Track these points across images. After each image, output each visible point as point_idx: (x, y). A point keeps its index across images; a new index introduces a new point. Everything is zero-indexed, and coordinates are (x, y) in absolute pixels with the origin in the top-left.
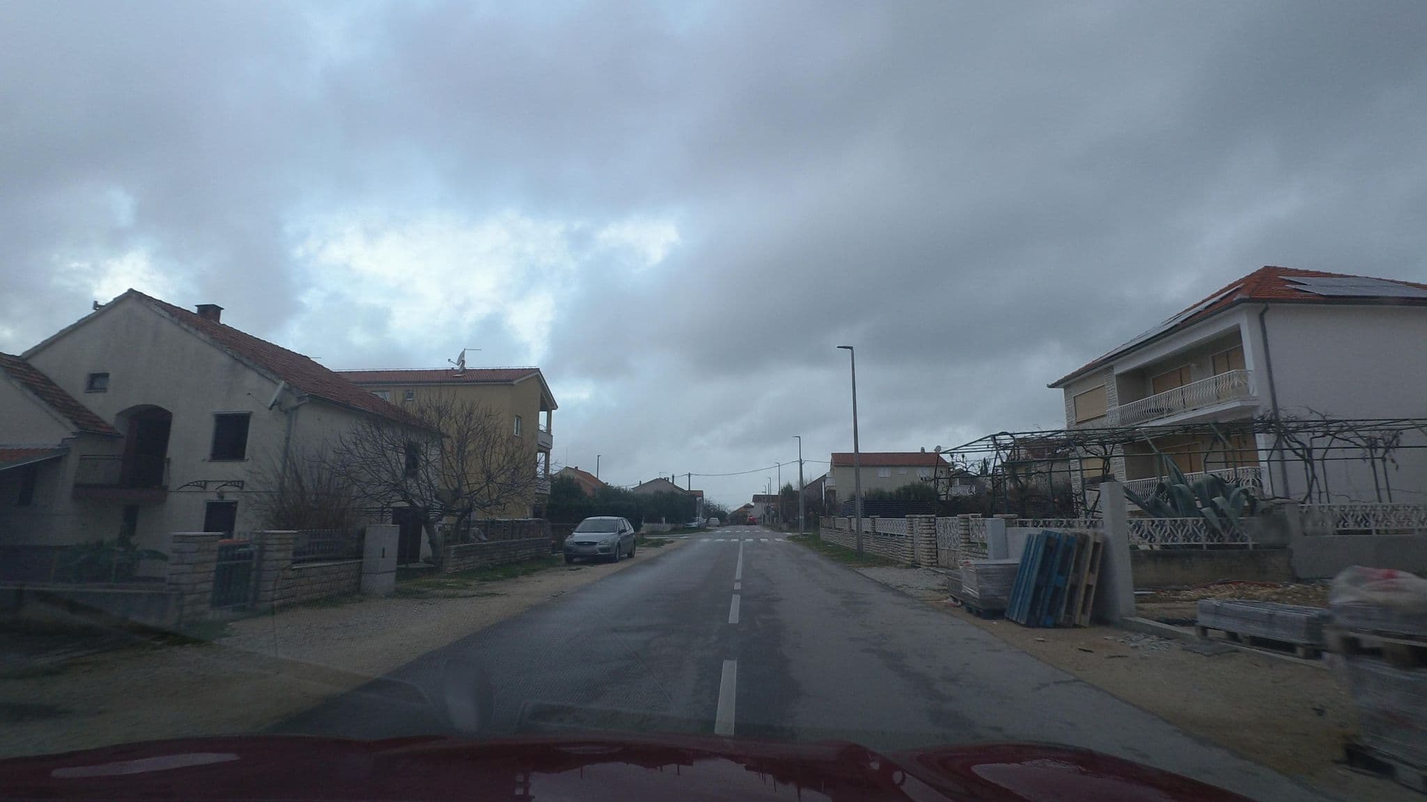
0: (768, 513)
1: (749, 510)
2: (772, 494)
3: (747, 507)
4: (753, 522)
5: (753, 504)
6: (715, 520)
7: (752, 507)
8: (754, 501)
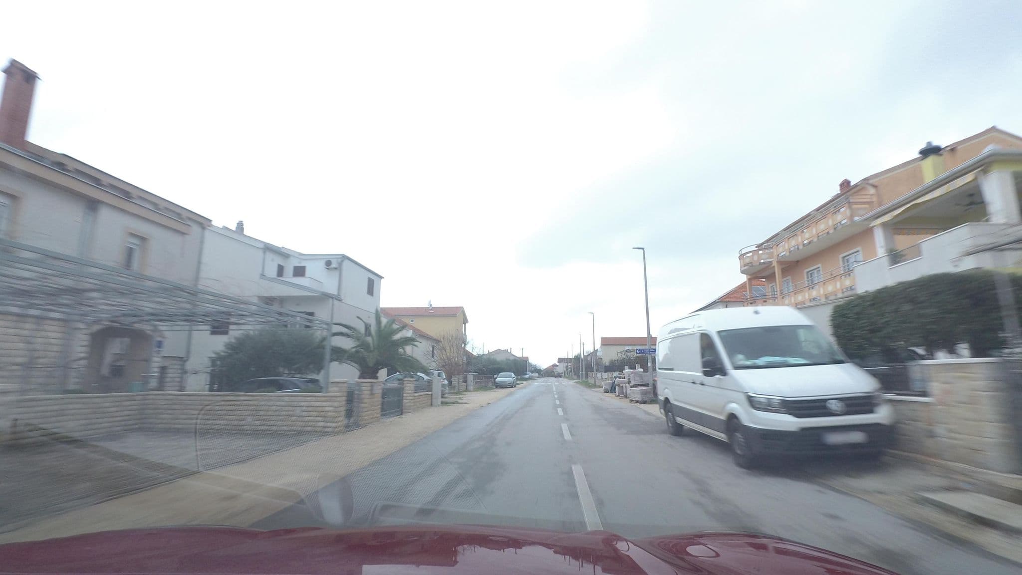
0: (567, 370)
1: (555, 367)
2: (569, 357)
3: (554, 365)
4: (559, 376)
5: (558, 364)
6: (536, 374)
7: (558, 366)
8: (558, 362)
